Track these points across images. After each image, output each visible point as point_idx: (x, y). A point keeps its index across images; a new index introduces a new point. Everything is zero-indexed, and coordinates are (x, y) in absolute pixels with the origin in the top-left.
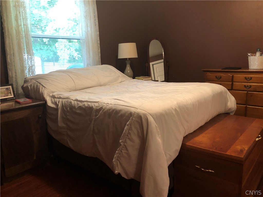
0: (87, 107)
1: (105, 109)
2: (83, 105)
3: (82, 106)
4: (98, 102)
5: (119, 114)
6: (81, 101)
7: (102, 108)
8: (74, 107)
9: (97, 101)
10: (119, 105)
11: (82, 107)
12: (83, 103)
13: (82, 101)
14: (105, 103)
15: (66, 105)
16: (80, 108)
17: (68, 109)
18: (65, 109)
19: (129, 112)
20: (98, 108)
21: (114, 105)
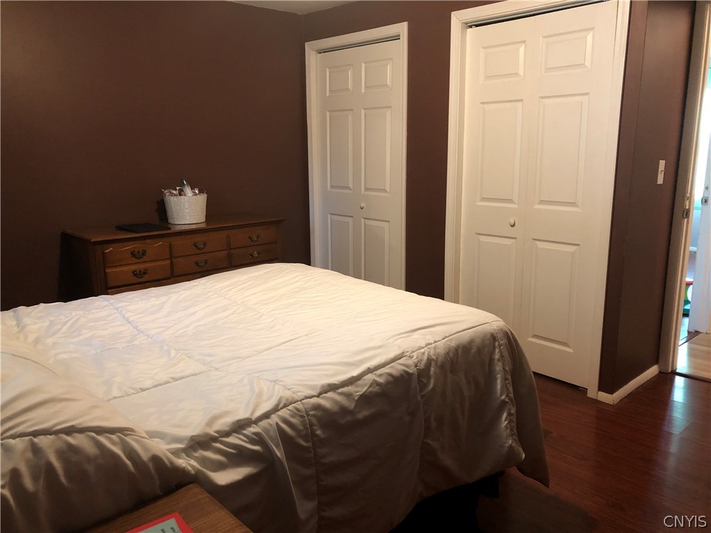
0: (388, 383)
1: (437, 358)
2: (370, 387)
3: (371, 389)
4: (403, 353)
5: (474, 351)
6: (352, 381)
7: (431, 360)
8: (344, 410)
9: (399, 355)
10: (455, 334)
11: (371, 392)
12: (360, 382)
13: (353, 377)
14: (421, 348)
15: (301, 428)
16: (365, 399)
17: (319, 432)
18: (304, 444)
19: (489, 336)
20: (422, 366)
21: (444, 339)
